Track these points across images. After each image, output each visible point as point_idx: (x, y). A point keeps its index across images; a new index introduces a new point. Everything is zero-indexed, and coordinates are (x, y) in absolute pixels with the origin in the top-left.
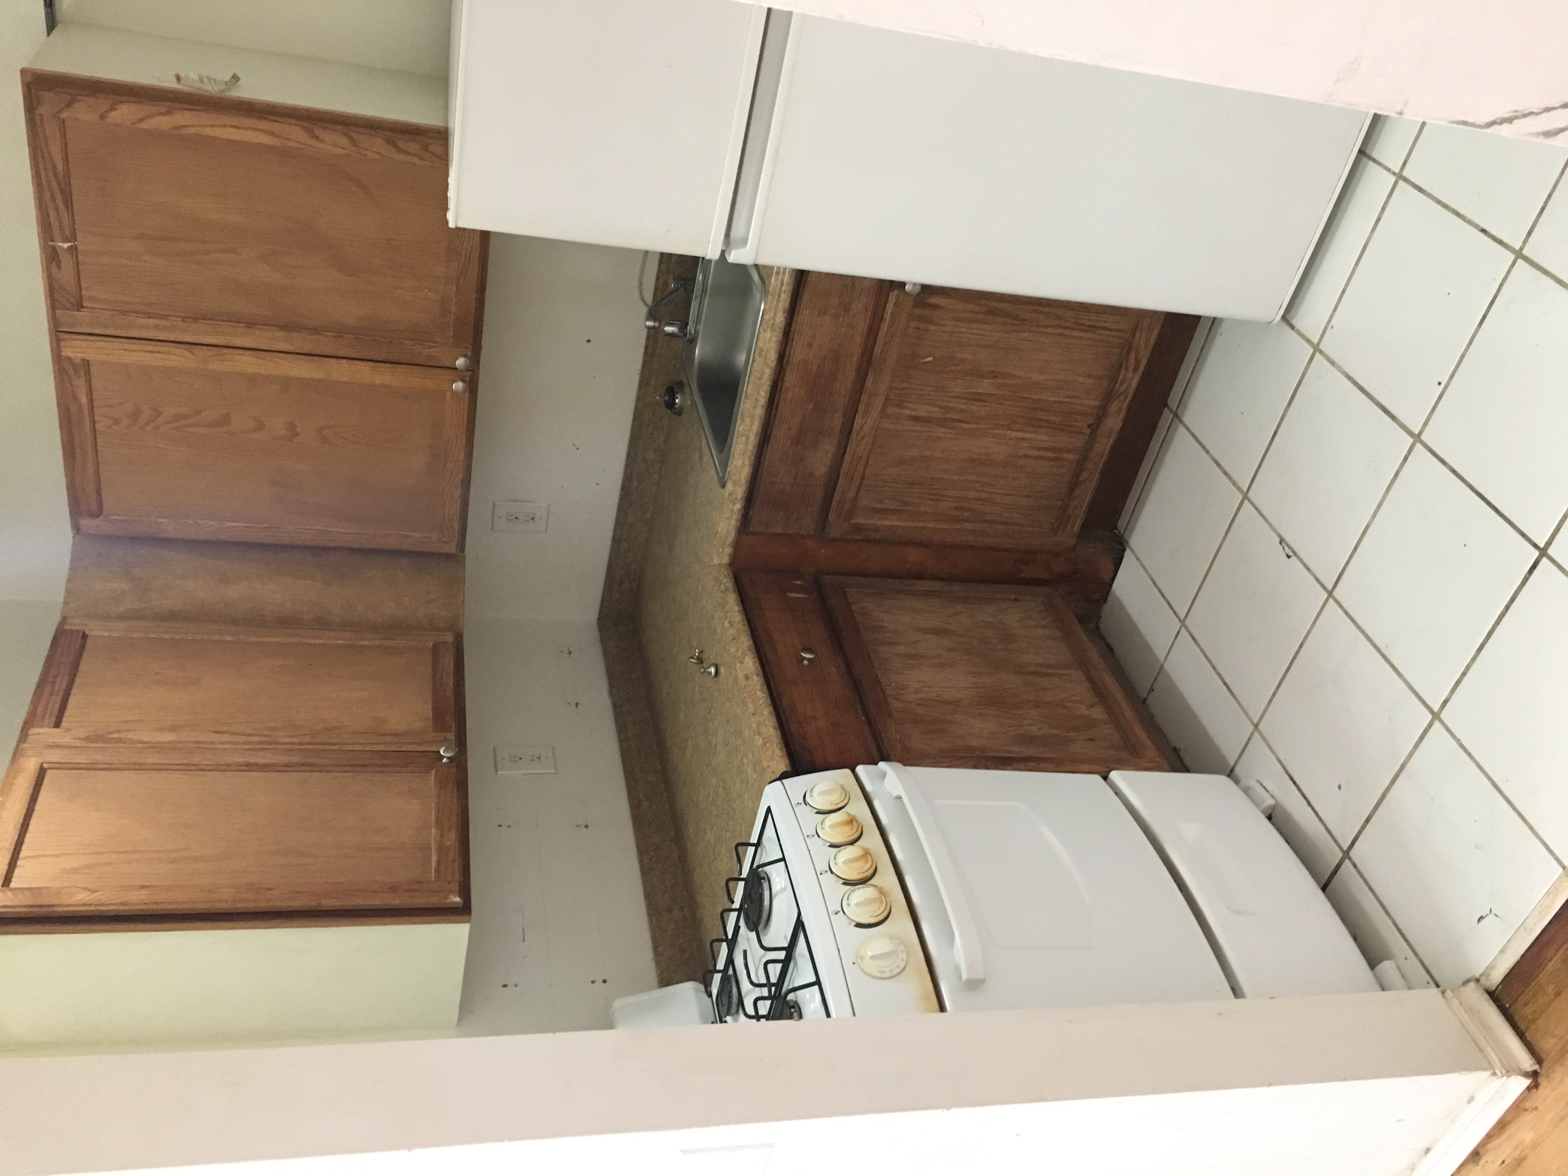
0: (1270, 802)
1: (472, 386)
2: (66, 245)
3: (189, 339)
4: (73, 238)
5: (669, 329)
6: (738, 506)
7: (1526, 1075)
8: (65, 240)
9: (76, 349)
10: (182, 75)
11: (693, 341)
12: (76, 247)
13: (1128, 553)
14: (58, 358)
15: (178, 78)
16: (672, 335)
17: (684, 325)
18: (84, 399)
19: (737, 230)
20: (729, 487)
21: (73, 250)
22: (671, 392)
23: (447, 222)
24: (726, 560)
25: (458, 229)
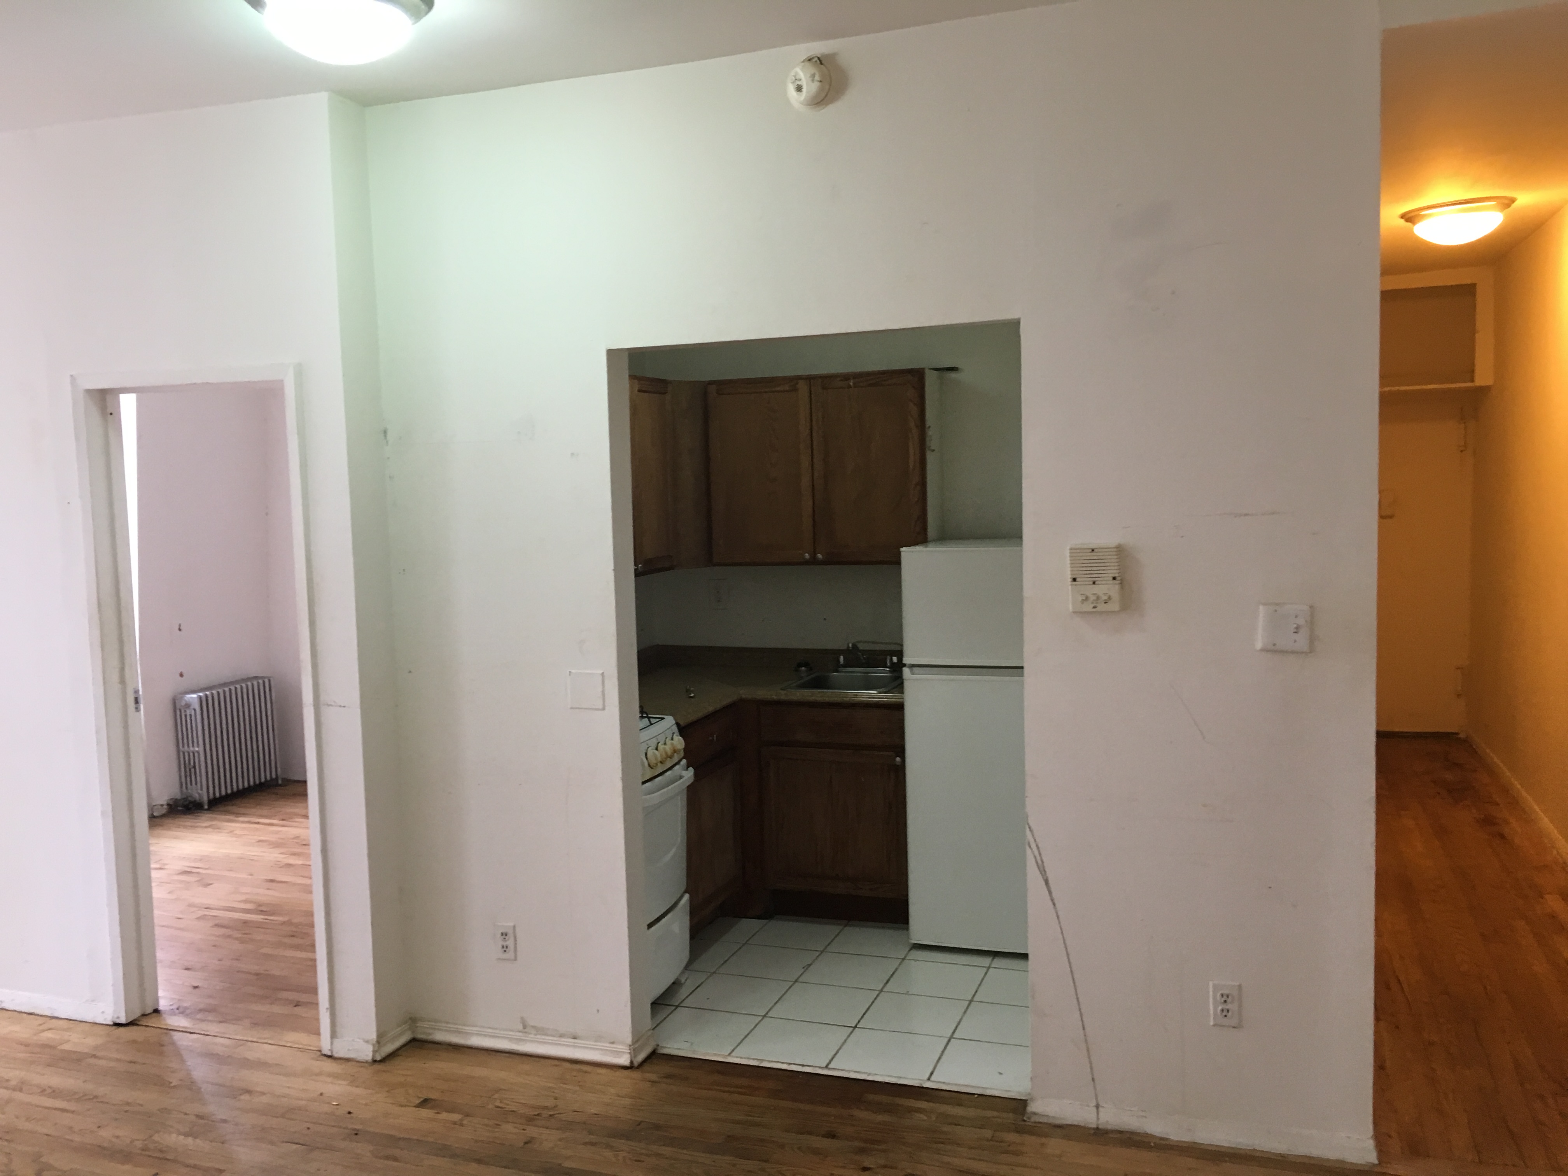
0: (683, 981)
1: (806, 563)
2: (851, 384)
3: (814, 434)
4: (855, 387)
5: (842, 658)
6: (775, 697)
7: (632, 1062)
8: (854, 384)
9: (803, 387)
10: (931, 429)
11: (837, 671)
12: (851, 388)
13: (764, 921)
14: (800, 378)
15: (929, 427)
16: (838, 661)
17: (844, 666)
18: (778, 389)
19: (915, 669)
20: (783, 692)
21: (850, 387)
22: (806, 665)
23: (902, 547)
24: (744, 696)
25: (899, 553)
